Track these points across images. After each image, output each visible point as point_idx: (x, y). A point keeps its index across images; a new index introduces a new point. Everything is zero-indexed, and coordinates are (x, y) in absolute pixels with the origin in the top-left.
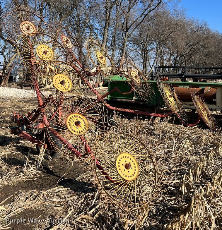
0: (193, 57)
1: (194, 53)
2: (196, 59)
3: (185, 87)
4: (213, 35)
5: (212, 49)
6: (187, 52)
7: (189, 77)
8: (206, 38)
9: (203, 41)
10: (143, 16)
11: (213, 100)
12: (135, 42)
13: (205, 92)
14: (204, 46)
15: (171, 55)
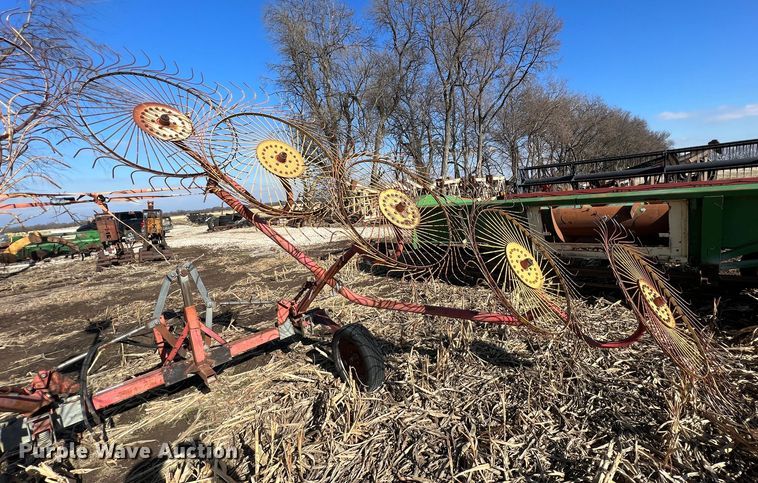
0: (585, 150)
1: (585, 143)
2: (590, 152)
3: (578, 206)
4: (612, 114)
5: (613, 133)
6: (575, 143)
7: (584, 179)
8: (603, 119)
9: (598, 123)
10: (503, 97)
11: (661, 235)
12: (498, 139)
13: (633, 215)
14: (600, 131)
15: (553, 151)
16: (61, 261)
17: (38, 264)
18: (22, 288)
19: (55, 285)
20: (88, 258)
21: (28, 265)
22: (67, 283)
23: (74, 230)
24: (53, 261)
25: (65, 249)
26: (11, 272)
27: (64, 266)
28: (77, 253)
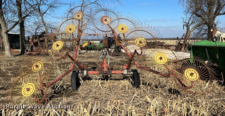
16: (93, 52)
17: (88, 51)
18: (84, 57)
19: (90, 57)
20: (100, 52)
21: (86, 51)
22: (93, 57)
23: (99, 42)
24: (92, 51)
25: (95, 48)
26: (82, 52)
27: (94, 53)
28: (97, 50)
